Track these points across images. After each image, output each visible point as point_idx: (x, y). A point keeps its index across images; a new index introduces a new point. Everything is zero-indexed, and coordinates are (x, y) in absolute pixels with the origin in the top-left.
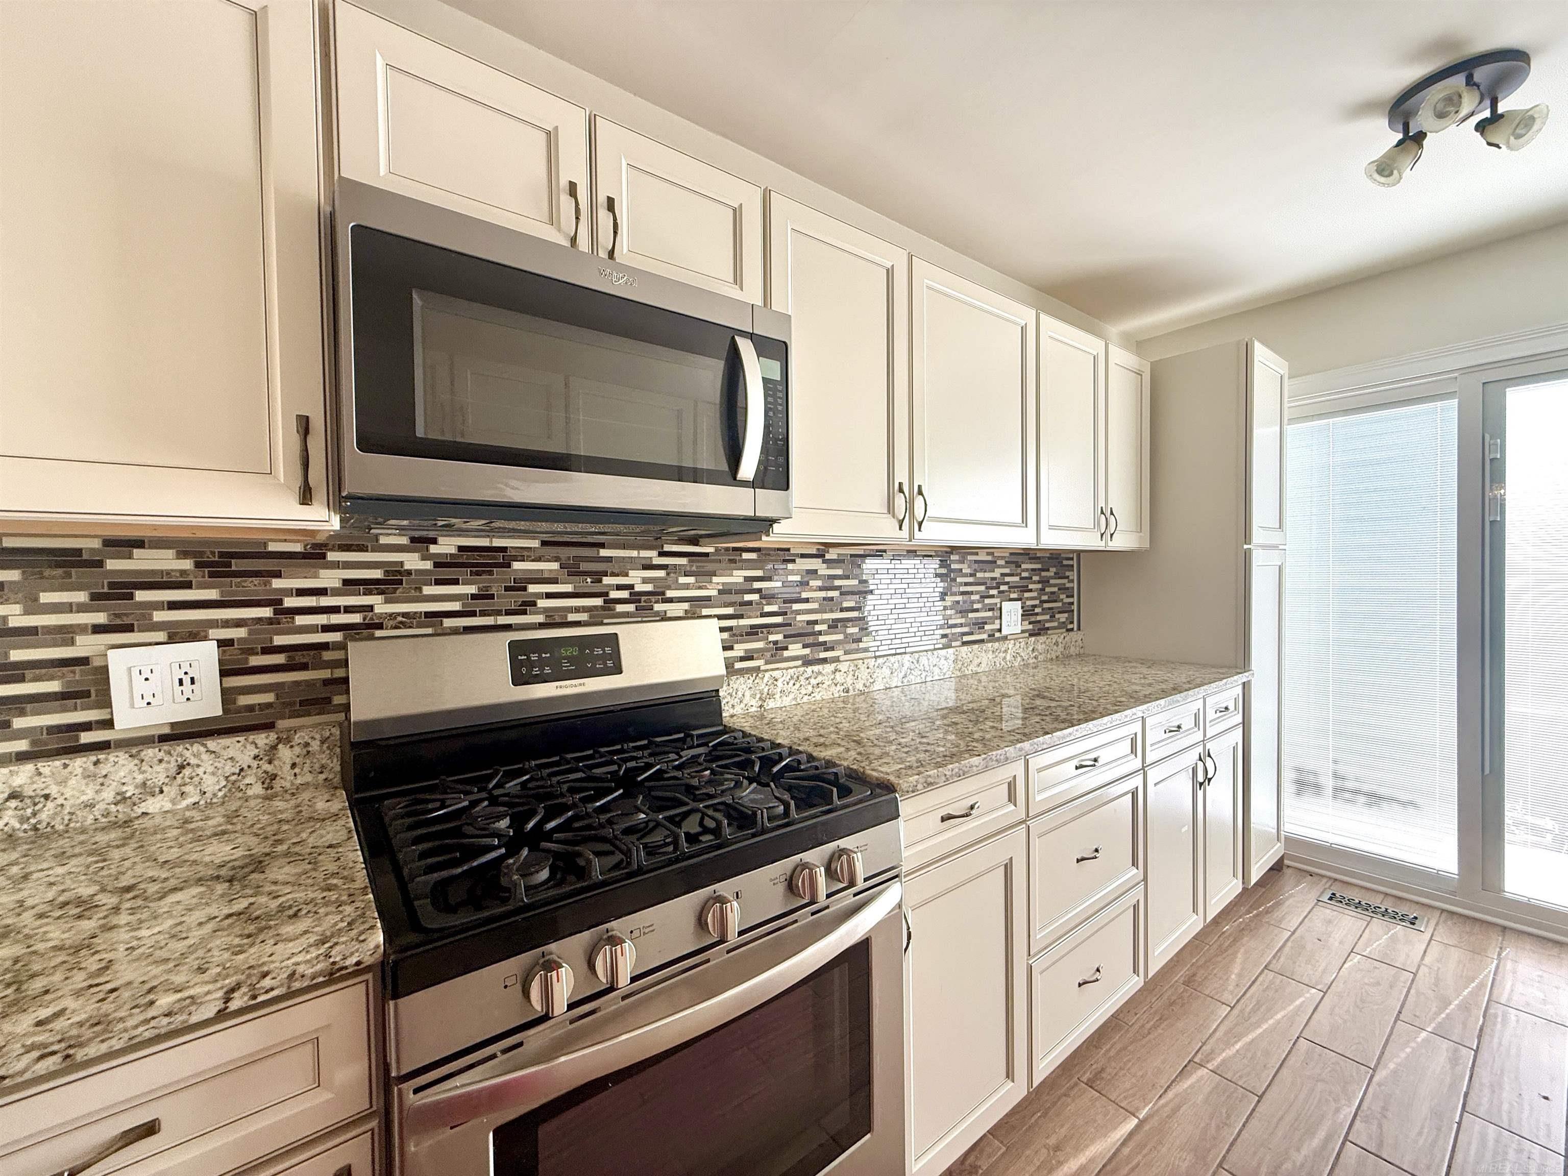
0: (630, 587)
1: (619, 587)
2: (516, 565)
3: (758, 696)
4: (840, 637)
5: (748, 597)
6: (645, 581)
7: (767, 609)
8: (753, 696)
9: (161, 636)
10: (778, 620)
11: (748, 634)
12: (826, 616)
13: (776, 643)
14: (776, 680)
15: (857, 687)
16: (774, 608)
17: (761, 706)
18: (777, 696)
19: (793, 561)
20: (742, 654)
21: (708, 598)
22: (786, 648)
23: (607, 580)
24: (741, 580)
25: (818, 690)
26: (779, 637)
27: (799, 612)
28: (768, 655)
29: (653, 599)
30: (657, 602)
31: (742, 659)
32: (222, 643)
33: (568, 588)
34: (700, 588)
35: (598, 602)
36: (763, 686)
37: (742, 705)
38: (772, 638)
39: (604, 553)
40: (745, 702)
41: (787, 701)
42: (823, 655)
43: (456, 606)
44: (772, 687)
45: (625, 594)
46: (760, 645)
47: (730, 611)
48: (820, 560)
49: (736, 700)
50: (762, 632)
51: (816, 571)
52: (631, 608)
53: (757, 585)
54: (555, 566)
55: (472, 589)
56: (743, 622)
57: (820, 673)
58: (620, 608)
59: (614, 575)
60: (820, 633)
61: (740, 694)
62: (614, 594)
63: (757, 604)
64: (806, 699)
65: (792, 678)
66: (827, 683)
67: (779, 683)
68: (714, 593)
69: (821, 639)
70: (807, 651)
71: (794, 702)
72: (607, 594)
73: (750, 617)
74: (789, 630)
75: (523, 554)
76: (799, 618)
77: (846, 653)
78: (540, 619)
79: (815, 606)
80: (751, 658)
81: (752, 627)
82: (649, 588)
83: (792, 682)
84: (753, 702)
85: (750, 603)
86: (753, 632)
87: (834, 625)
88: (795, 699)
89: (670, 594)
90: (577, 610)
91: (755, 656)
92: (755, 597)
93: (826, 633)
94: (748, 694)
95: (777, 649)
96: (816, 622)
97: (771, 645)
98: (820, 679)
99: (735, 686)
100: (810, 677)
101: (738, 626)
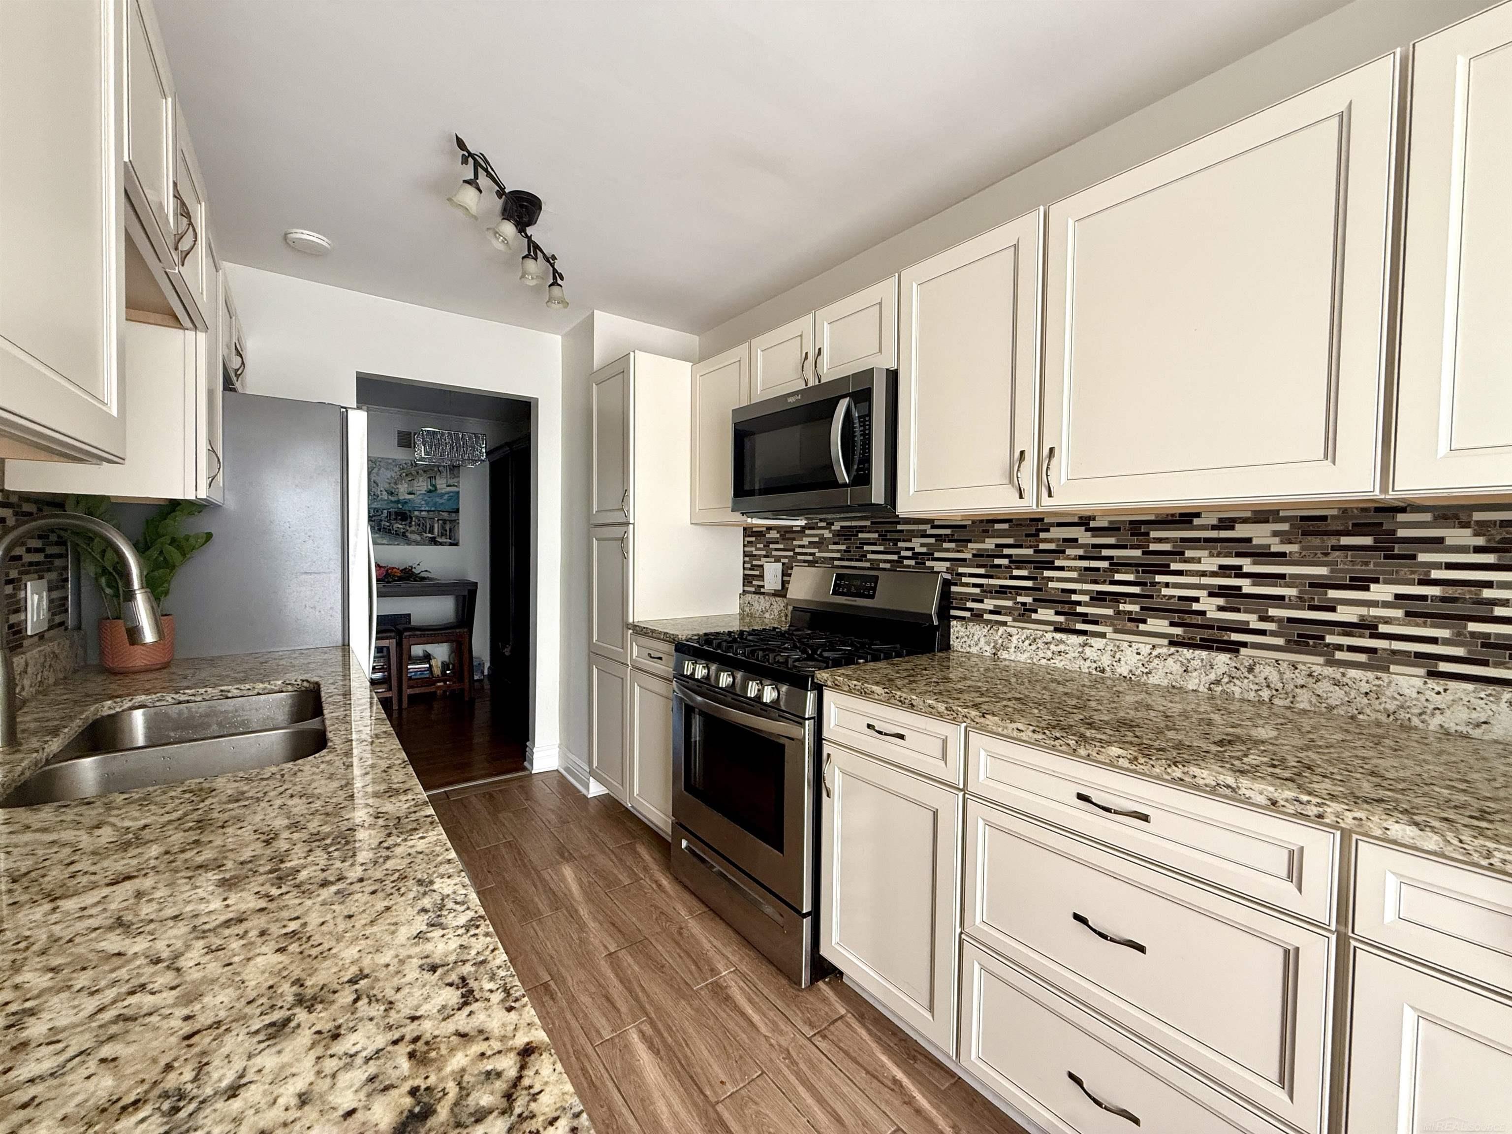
0: (912, 549)
1: (907, 549)
2: (860, 535)
3: (992, 645)
4: (1110, 612)
5: (997, 561)
6: (922, 545)
7: (1016, 573)
8: (988, 643)
9: (773, 560)
10: (1029, 584)
11: (997, 592)
12: (1086, 587)
13: (1024, 604)
14: (1011, 636)
15: (1119, 670)
16: (1024, 573)
17: (994, 654)
18: (1012, 650)
19: (1048, 530)
20: (991, 608)
21: (964, 560)
22: (1036, 611)
23: (900, 544)
24: (993, 547)
25: (1061, 658)
26: (1029, 600)
27: (1051, 579)
28: (1016, 613)
29: (926, 557)
30: (928, 560)
31: (991, 612)
32: (783, 564)
33: (881, 548)
34: (958, 551)
35: (895, 557)
36: (997, 638)
37: (978, 648)
38: (1020, 599)
39: (899, 527)
40: (980, 646)
41: (1023, 657)
42: (1080, 626)
43: (838, 555)
44: (1006, 640)
45: (909, 554)
46: (1009, 603)
47: (982, 571)
48: (1083, 528)
49: (973, 642)
50: (1010, 593)
51: (1076, 540)
52: (912, 562)
53: (1006, 551)
54: (876, 535)
55: (843, 547)
56: (992, 581)
57: (1062, 641)
58: (906, 562)
59: (904, 541)
60: (1079, 603)
61: (976, 638)
62: (903, 553)
63: (1006, 567)
64: (1043, 662)
65: (1027, 638)
66: (1071, 655)
67: (1014, 639)
68: (968, 556)
69: (1079, 609)
70: (1061, 619)
71: (1029, 661)
72: (899, 553)
73: (999, 578)
74: (1039, 595)
75: (862, 529)
76: (1051, 585)
77: (1116, 631)
78: (868, 565)
79: (1074, 575)
80: (999, 613)
81: (1001, 587)
82: (924, 550)
83: (1027, 642)
84: (987, 648)
85: (999, 566)
86: (1002, 591)
87: (1099, 598)
88: (1032, 658)
89: (937, 555)
90: (885, 561)
91: (1003, 612)
92: (1005, 562)
93: (1086, 604)
94: (983, 640)
95: (1025, 610)
96: (1074, 592)
97: (1020, 605)
98: (1062, 647)
99: (972, 631)
100: (1050, 643)
101: (988, 585)
